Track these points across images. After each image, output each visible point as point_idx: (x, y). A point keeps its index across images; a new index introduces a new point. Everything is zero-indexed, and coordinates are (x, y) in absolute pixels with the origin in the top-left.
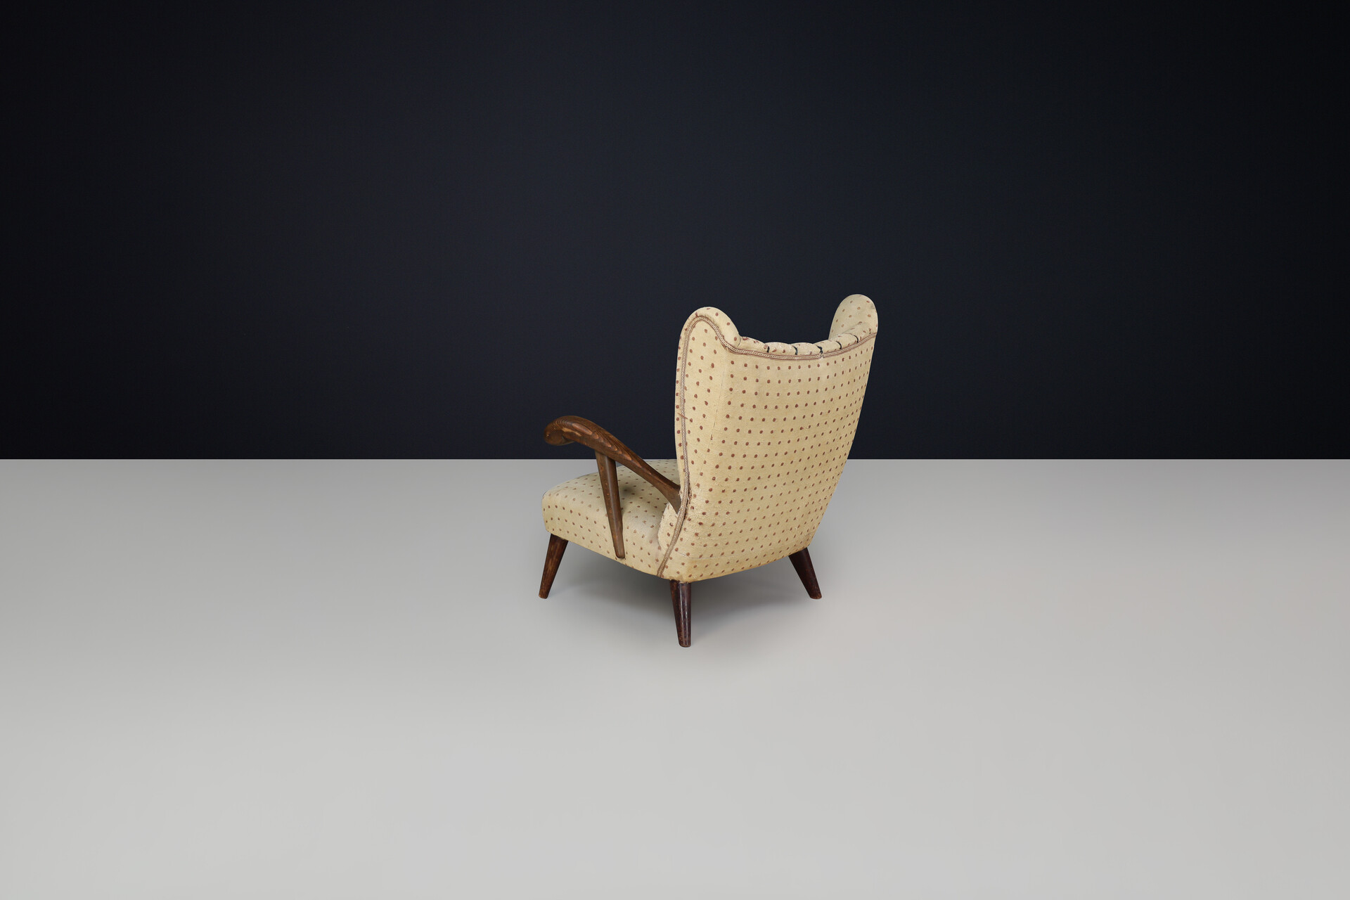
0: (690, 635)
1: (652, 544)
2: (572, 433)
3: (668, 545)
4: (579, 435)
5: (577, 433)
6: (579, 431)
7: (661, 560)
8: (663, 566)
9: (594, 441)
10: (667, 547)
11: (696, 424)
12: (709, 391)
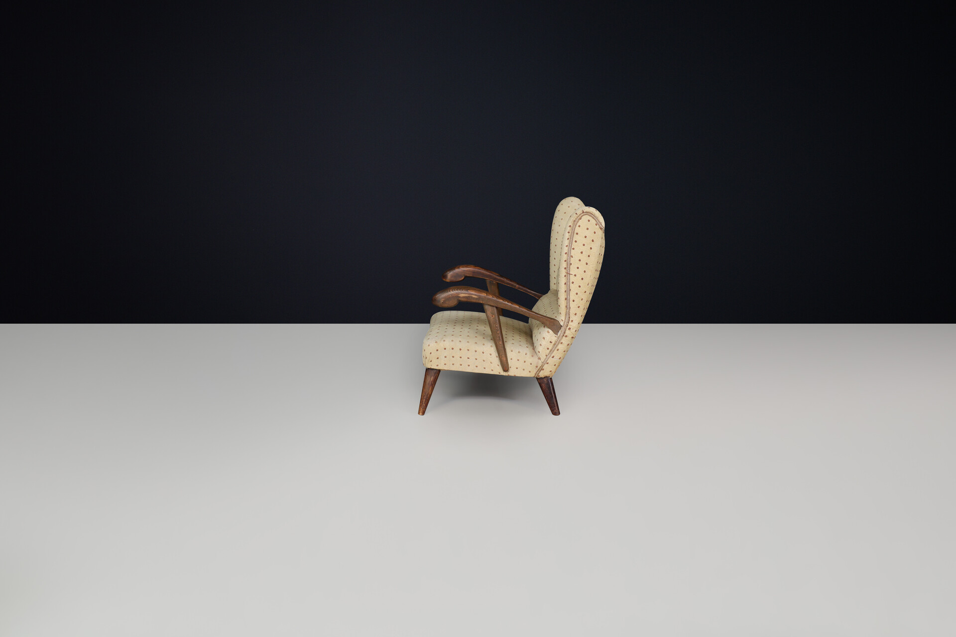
0: (558, 409)
1: (534, 357)
2: (469, 296)
3: (546, 356)
4: (476, 297)
5: (474, 296)
6: (475, 295)
7: (539, 366)
8: (542, 369)
9: (488, 299)
10: (545, 357)
11: (579, 277)
12: (589, 256)
